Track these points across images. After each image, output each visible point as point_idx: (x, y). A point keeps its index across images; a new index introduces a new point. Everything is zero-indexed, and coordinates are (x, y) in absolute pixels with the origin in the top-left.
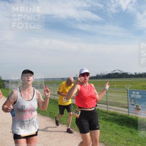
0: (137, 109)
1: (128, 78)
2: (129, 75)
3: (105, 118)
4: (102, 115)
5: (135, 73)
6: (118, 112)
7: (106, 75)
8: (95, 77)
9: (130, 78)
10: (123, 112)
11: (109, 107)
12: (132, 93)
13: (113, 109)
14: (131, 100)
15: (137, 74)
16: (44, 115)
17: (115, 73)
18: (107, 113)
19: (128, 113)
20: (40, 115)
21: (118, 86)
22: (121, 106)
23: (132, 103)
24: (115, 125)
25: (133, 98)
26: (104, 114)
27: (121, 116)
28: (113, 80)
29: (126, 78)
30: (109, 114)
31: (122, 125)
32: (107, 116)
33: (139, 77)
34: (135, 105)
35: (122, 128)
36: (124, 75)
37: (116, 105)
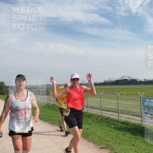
0: (151, 118)
1: (137, 85)
2: (138, 81)
3: (116, 127)
4: (112, 124)
5: (145, 80)
6: (130, 120)
7: (114, 81)
8: (103, 83)
9: (139, 84)
10: (135, 120)
11: (120, 115)
12: (145, 101)
13: (124, 118)
14: (145, 108)
15: (147, 81)
16: (53, 124)
17: (123, 80)
18: (118, 122)
19: (141, 122)
20: (49, 124)
21: (127, 93)
22: (133, 114)
23: (146, 112)
24: (128, 135)
25: (146, 106)
26: (115, 123)
27: (134, 125)
28: (122, 86)
29: (136, 84)
30: (120, 123)
31: (136, 135)
32: (118, 125)
33: (149, 83)
34: (149, 113)
35: (136, 138)
36: (134, 82)
37: (127, 113)
